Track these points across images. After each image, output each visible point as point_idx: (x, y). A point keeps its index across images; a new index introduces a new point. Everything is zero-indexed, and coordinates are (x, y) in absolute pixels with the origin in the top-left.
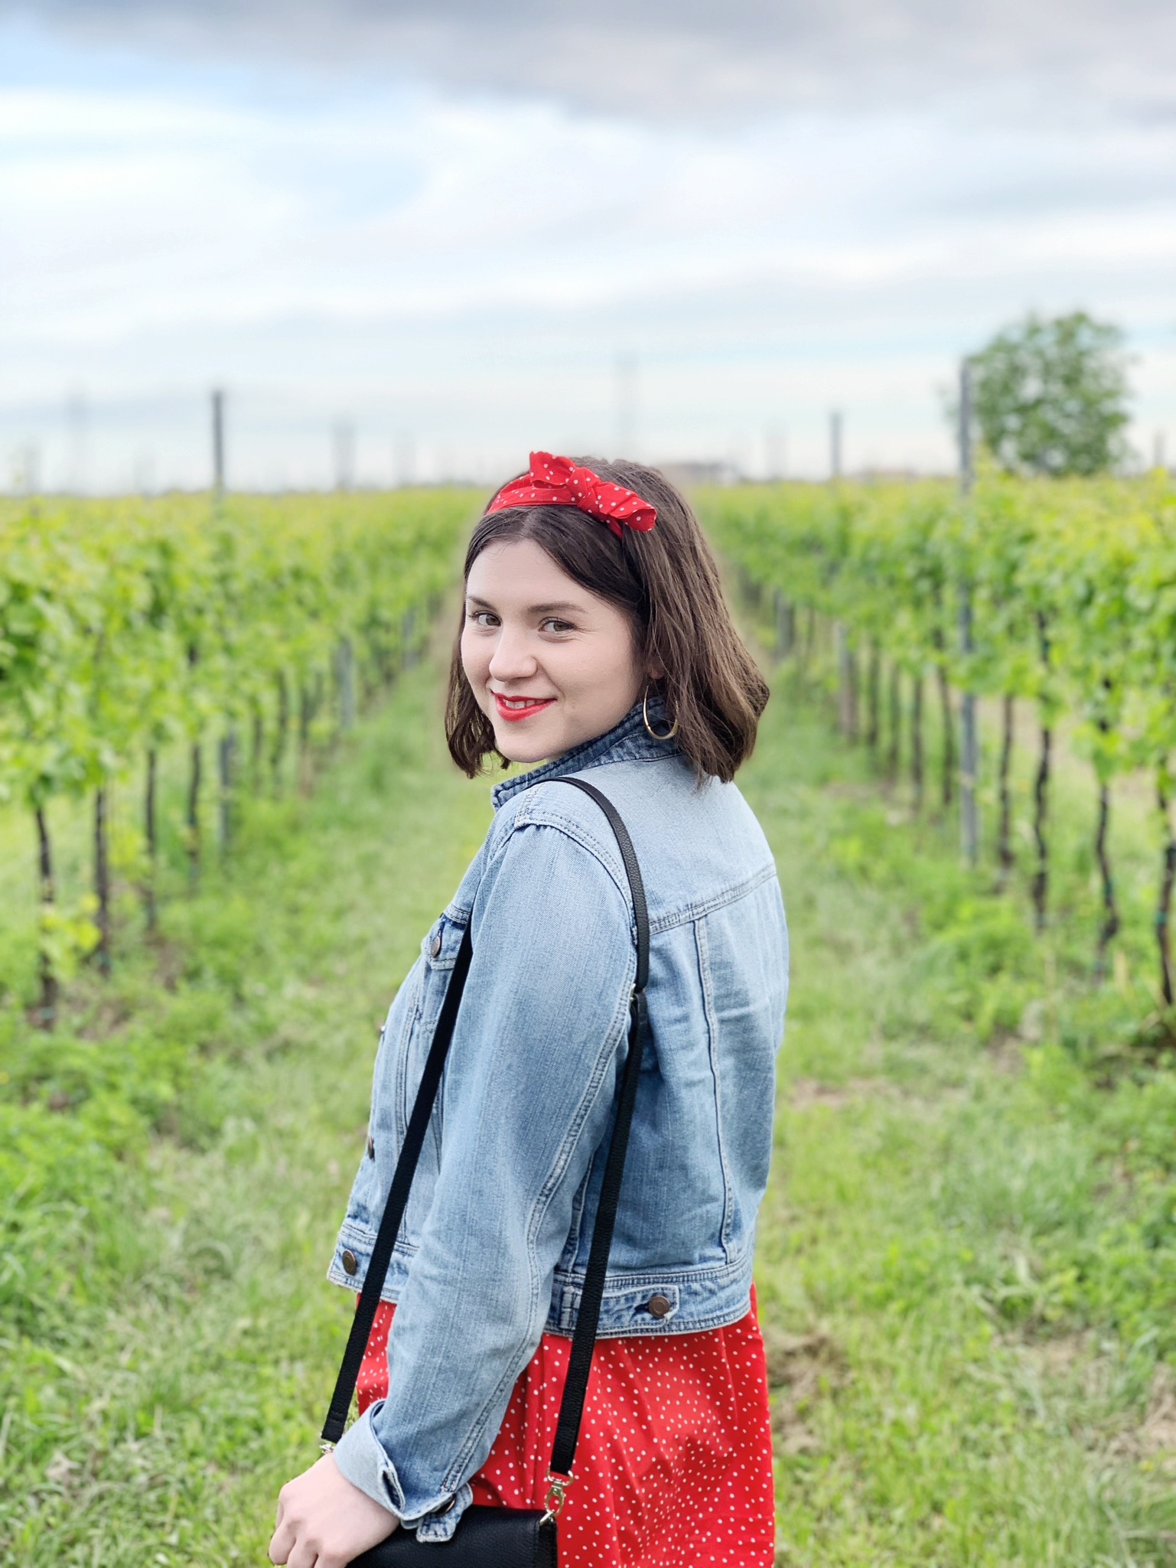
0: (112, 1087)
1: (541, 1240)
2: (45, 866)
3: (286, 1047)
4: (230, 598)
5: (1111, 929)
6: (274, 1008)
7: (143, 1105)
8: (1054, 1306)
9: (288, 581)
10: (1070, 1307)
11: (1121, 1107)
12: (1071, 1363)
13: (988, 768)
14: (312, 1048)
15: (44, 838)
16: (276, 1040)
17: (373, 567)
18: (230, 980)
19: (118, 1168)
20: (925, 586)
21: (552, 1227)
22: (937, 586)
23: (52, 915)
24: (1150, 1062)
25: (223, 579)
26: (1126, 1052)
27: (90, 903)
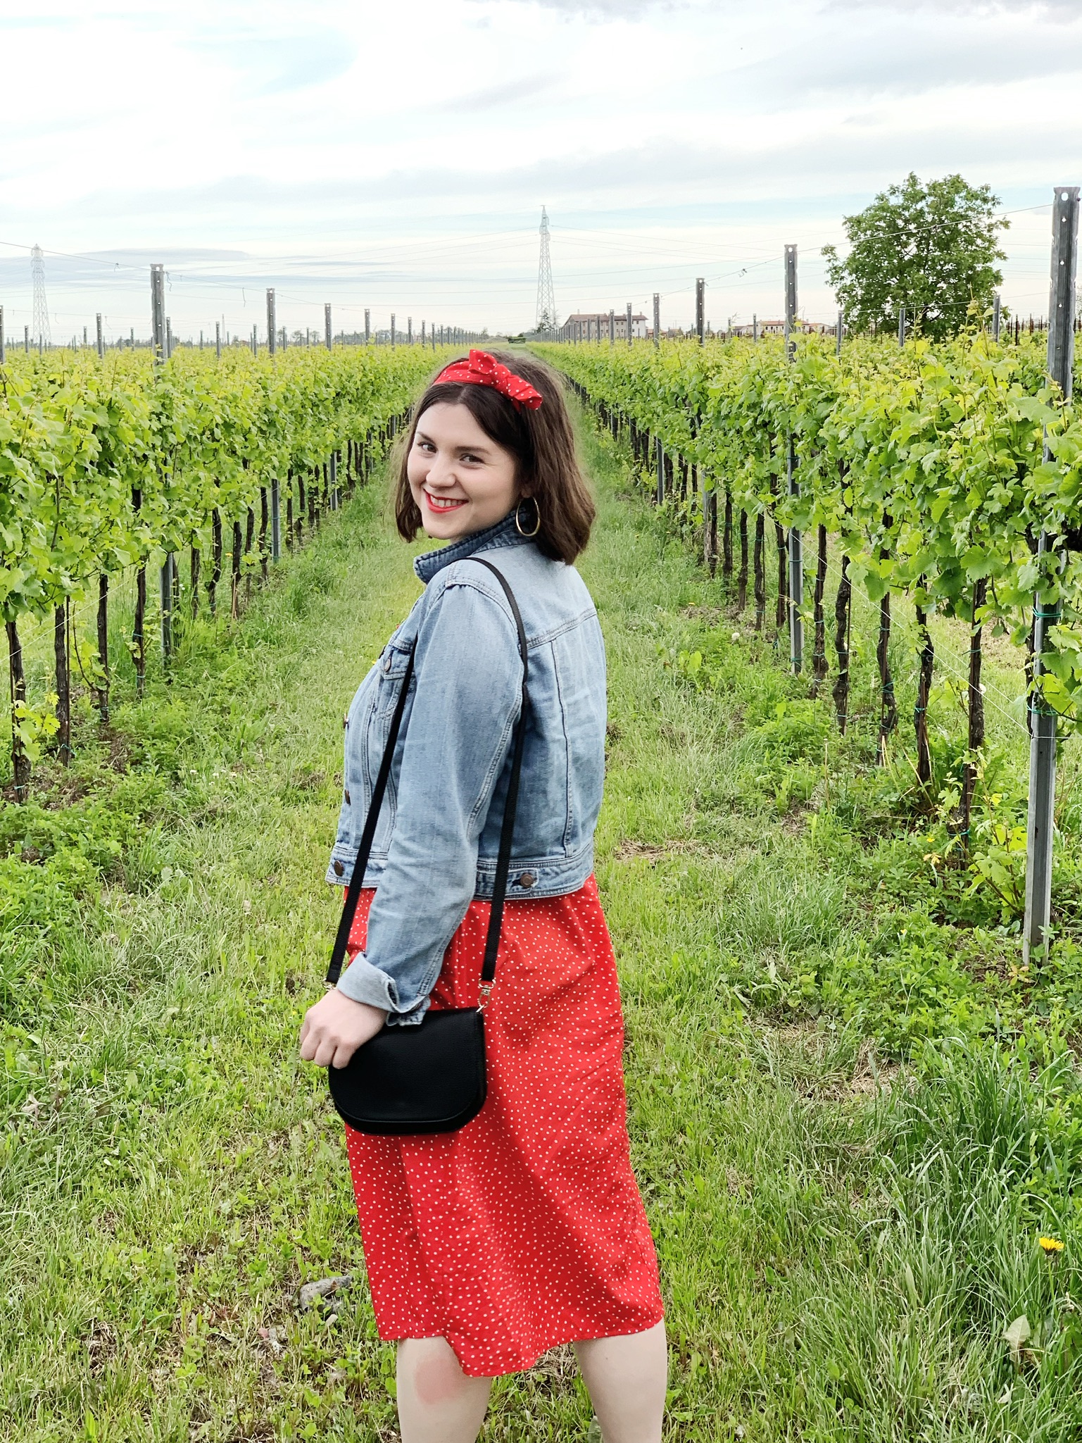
0: (73, 844)
3: (213, 815)
6: (204, 787)
7: (95, 857)
8: (796, 998)
10: (807, 998)
14: (234, 816)
15: (15, 648)
16: (205, 811)
23: (22, 706)
24: (908, 824)
26: (889, 816)
27: (53, 699)
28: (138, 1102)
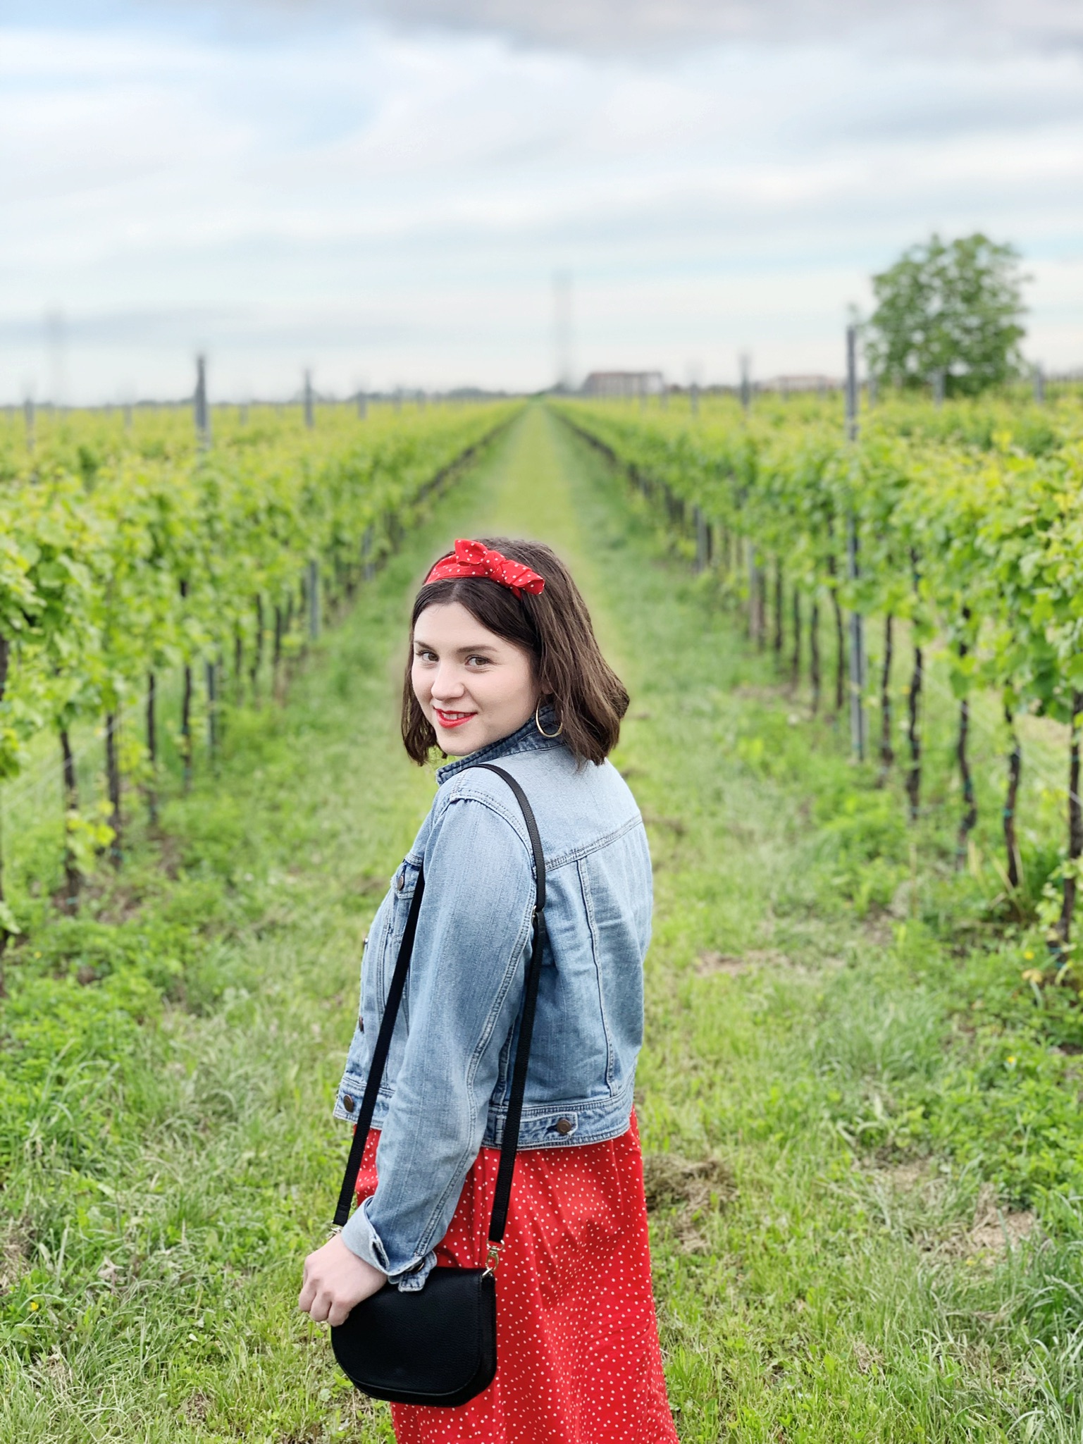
0: (131, 963)
1: (477, 1082)
2: (69, 779)
3: (273, 927)
4: (214, 537)
5: (970, 821)
6: (261, 894)
7: (155, 977)
8: (904, 1136)
9: (263, 517)
10: (915, 1136)
11: (970, 973)
12: (916, 1182)
13: (873, 676)
14: (295, 927)
15: (67, 754)
16: (264, 922)
17: (336, 494)
18: (224, 870)
19: (139, 1030)
20: (818, 516)
21: (484, 1074)
22: (830, 517)
23: (75, 817)
24: (998, 934)
25: (209, 521)
26: (978, 925)
27: (107, 808)
28: (219, 1264)
